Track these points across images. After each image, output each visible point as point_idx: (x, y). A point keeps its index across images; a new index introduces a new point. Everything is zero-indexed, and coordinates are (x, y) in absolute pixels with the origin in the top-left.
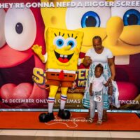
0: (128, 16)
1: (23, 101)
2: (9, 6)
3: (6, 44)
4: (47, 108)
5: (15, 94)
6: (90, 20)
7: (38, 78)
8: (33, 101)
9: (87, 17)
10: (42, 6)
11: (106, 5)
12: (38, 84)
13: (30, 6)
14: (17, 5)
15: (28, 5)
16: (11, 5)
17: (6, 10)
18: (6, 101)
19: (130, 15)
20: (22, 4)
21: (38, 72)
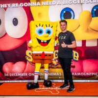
0: (95, 10)
1: (19, 75)
2: (8, 6)
3: (6, 34)
5: (13, 70)
6: (67, 14)
7: (29, 58)
8: (26, 75)
9: (64, 12)
10: (31, 5)
11: (78, 3)
12: (30, 62)
13: (23, 5)
14: (13, 5)
15: (21, 5)
16: (9, 5)
18: (7, 75)
19: (97, 9)
20: (17, 4)
21: (30, 54)
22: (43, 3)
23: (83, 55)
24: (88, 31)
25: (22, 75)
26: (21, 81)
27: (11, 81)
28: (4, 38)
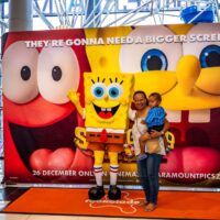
0: (206, 54)
1: (61, 173)
2: (43, 44)
3: (39, 96)
4: (95, 183)
5: (50, 164)
6: (154, 61)
7: (81, 142)
8: (74, 173)
9: (149, 57)
10: (87, 43)
11: (175, 40)
12: (82, 150)
13: (71, 44)
14: (54, 42)
15: (69, 42)
16: (46, 43)
17: (39, 50)
18: (38, 173)
19: (210, 53)
20: (61, 42)
21: (82, 134)
22: (108, 39)
23: (183, 139)
24: (192, 93)
25: (67, 173)
26: (63, 186)
27: (45, 185)
28: (34, 104)
